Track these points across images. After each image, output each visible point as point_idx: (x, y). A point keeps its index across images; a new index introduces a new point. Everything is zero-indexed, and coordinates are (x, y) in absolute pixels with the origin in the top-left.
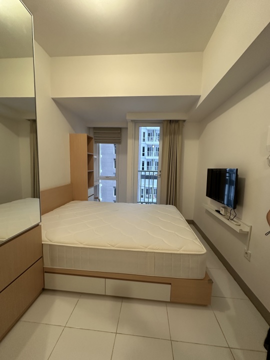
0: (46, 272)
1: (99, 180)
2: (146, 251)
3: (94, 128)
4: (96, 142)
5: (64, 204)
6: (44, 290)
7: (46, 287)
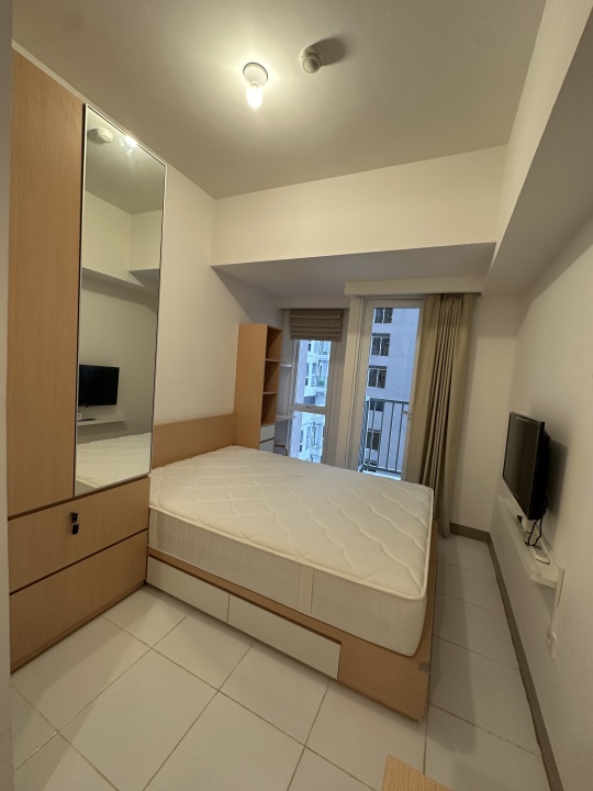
0: (151, 556)
1: (292, 411)
2: (298, 561)
3: (293, 311)
4: (293, 337)
5: (214, 450)
6: (145, 584)
7: (148, 581)
